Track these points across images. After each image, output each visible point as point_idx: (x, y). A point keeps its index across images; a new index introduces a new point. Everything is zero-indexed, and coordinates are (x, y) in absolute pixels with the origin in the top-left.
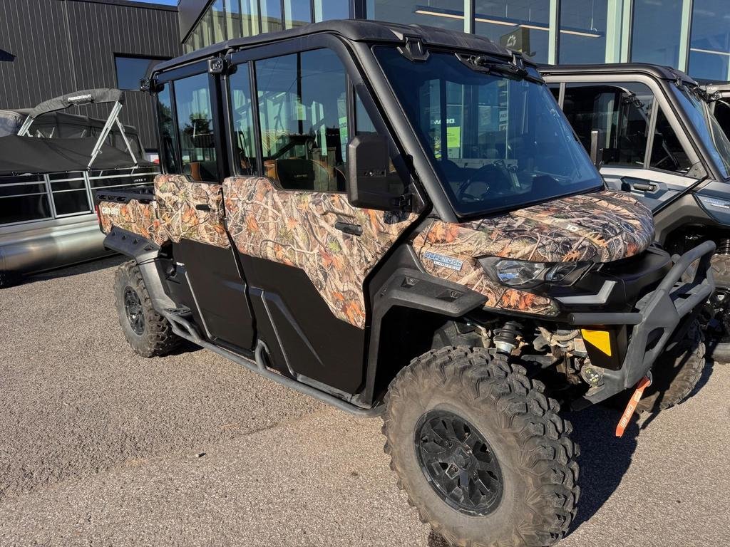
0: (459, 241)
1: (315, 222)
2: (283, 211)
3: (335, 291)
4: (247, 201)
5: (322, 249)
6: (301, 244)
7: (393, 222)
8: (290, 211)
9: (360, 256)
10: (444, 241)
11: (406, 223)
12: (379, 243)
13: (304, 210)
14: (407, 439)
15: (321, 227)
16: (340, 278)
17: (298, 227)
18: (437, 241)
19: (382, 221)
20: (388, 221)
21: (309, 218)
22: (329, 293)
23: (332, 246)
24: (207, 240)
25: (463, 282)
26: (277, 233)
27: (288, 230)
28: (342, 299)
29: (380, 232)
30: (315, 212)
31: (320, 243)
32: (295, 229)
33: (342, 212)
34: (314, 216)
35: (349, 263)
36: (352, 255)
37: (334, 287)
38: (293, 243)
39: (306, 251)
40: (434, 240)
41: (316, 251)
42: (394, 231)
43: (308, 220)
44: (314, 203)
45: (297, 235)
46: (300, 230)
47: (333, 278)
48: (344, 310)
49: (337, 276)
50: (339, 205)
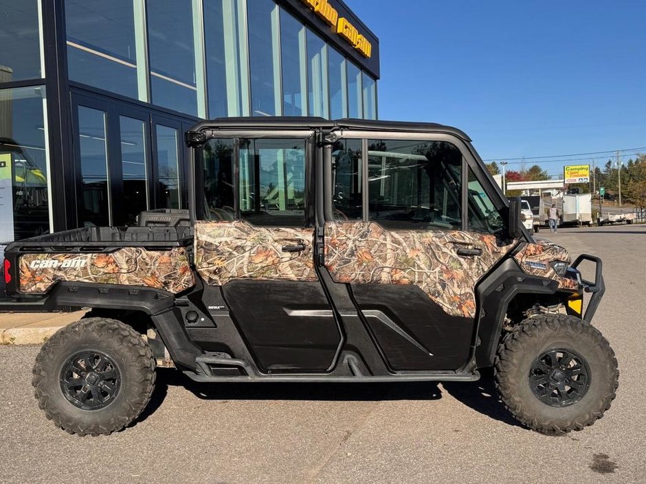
0: (543, 253)
1: (438, 250)
2: (404, 244)
3: (453, 295)
4: (360, 239)
5: (444, 267)
6: (423, 266)
7: (504, 246)
8: (412, 243)
9: (478, 268)
10: (535, 254)
11: (511, 246)
12: (493, 259)
13: (427, 242)
14: (524, 377)
15: (443, 253)
16: (458, 286)
17: (420, 254)
18: (531, 255)
19: (495, 245)
20: (500, 245)
21: (432, 247)
22: (446, 298)
23: (454, 265)
24: (291, 275)
25: (547, 276)
26: (396, 260)
27: (409, 257)
28: (458, 300)
29: (494, 252)
30: (439, 243)
31: (442, 264)
32: (417, 256)
33: (464, 241)
34: (437, 246)
35: (468, 274)
36: (471, 269)
37: (451, 292)
38: (414, 266)
39: (427, 270)
40: (529, 254)
41: (437, 269)
42: (504, 250)
43: (430, 250)
44: (436, 237)
45: (419, 260)
46: (422, 256)
47: (451, 287)
48: (460, 307)
49: (456, 285)
50: (460, 237)
